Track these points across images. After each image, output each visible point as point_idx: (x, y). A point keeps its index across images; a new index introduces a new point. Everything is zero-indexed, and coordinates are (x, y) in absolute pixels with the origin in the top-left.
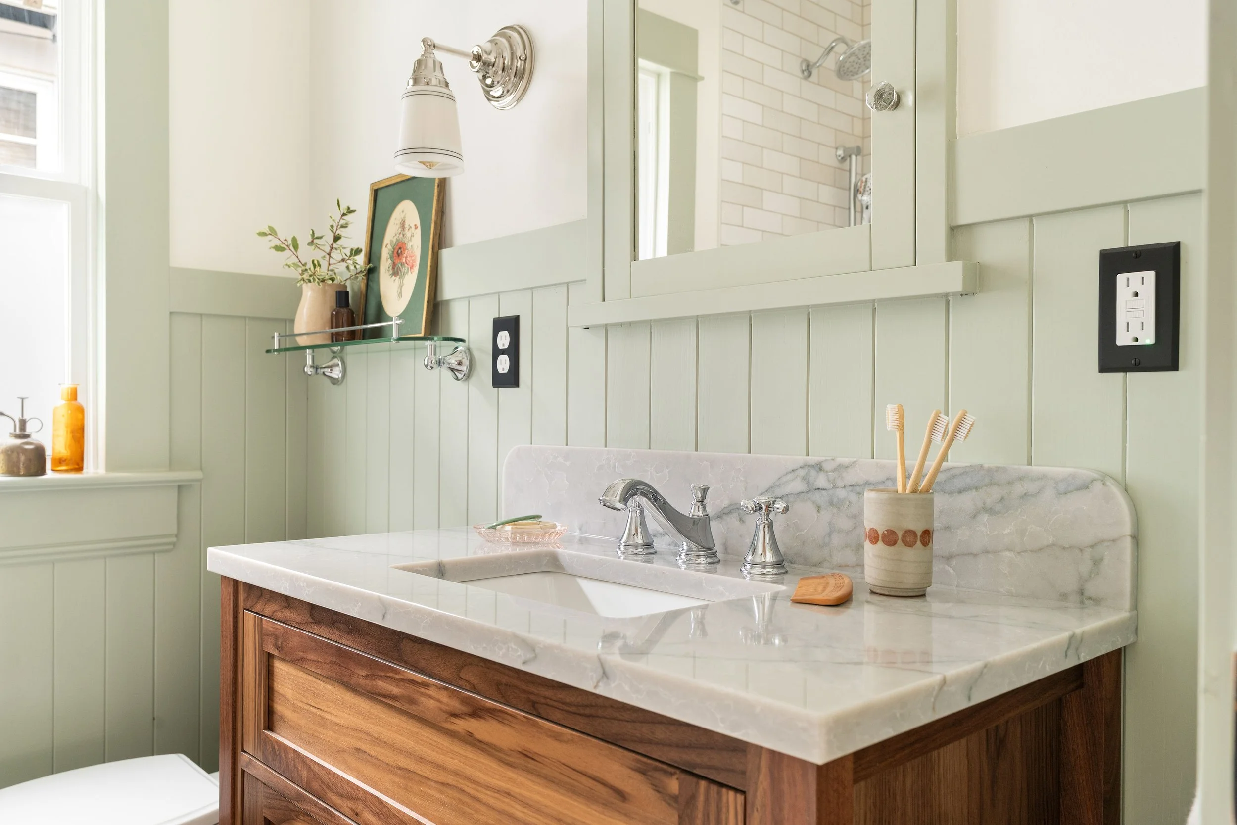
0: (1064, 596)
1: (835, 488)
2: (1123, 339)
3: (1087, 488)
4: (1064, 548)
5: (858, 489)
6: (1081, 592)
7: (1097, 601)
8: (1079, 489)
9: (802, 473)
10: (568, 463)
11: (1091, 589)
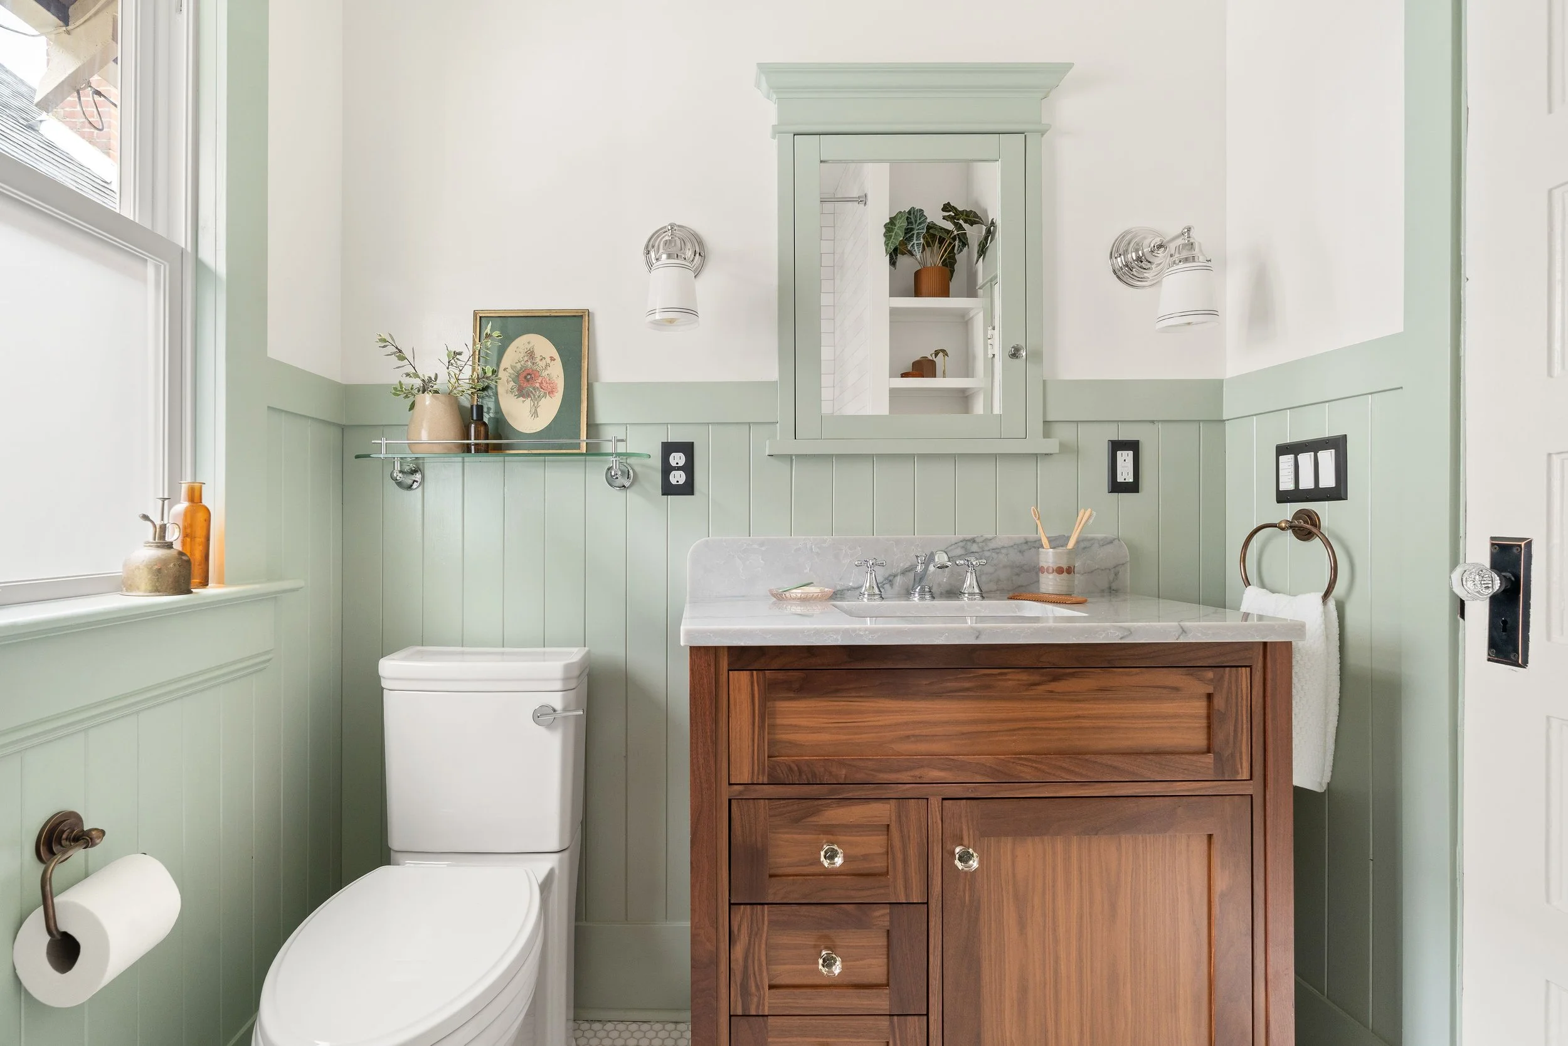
0: (1103, 591)
1: (983, 551)
2: (1120, 479)
3: (1112, 542)
4: (1102, 570)
5: (998, 551)
6: (1110, 588)
7: (1117, 591)
8: (1108, 543)
9: (961, 544)
10: (763, 549)
11: (1114, 586)
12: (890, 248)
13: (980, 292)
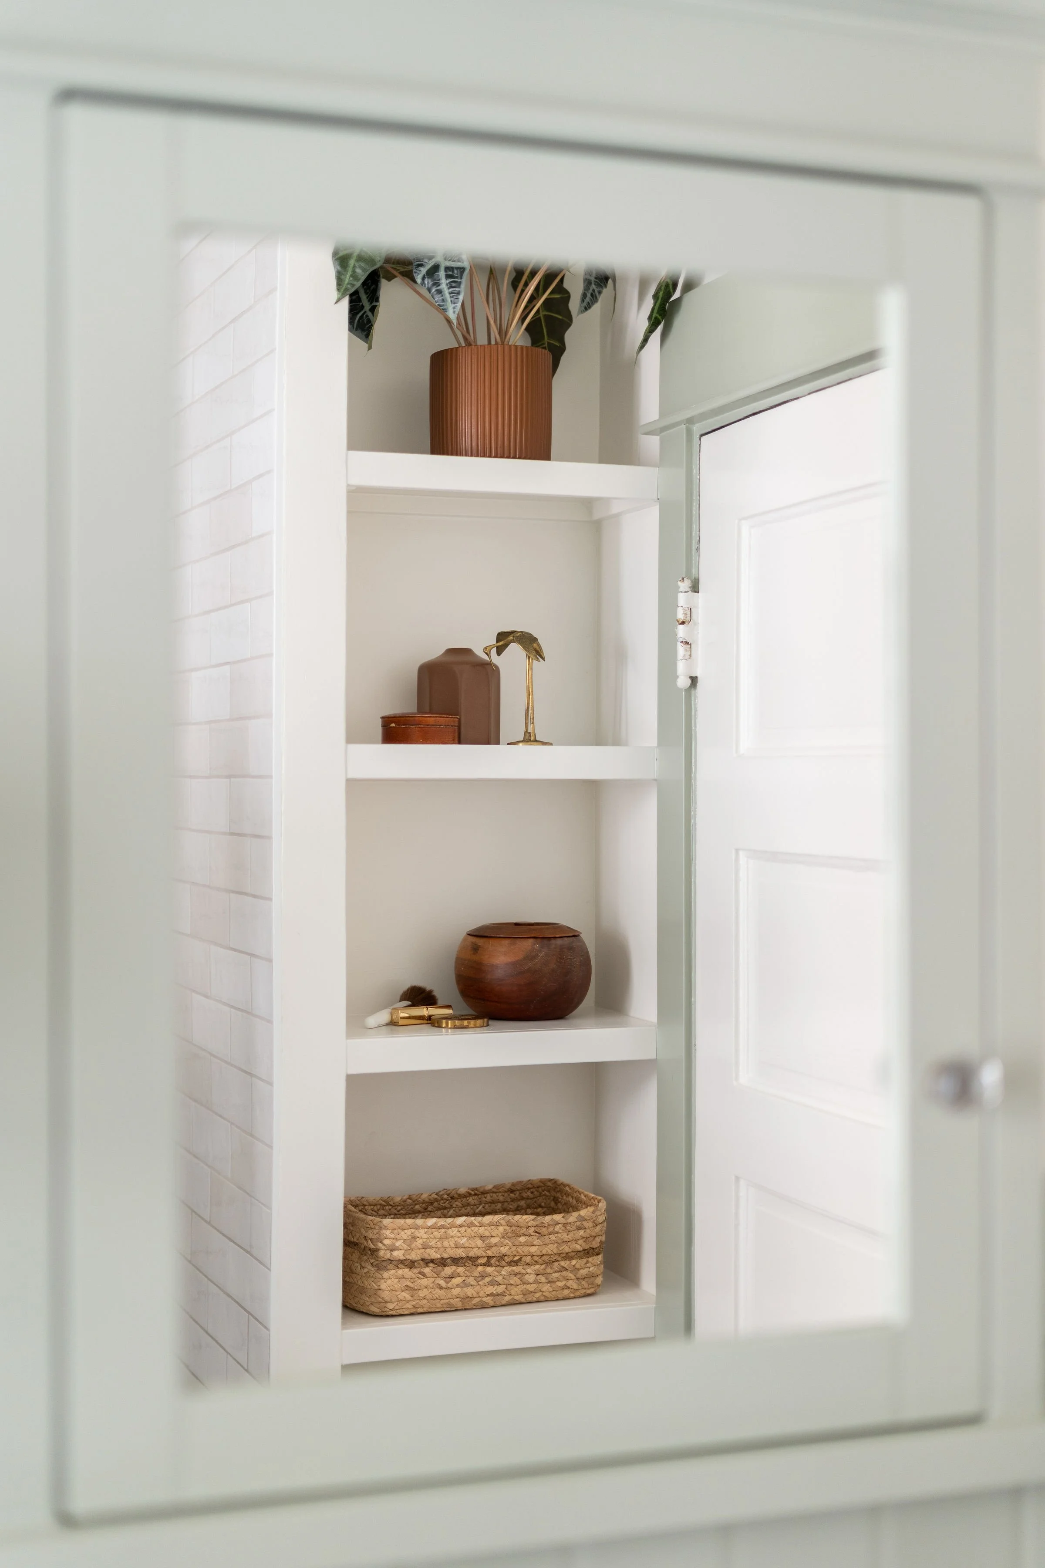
12: (354, 276)
13: (651, 444)
